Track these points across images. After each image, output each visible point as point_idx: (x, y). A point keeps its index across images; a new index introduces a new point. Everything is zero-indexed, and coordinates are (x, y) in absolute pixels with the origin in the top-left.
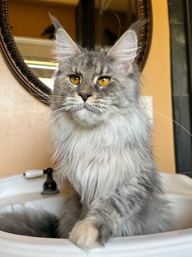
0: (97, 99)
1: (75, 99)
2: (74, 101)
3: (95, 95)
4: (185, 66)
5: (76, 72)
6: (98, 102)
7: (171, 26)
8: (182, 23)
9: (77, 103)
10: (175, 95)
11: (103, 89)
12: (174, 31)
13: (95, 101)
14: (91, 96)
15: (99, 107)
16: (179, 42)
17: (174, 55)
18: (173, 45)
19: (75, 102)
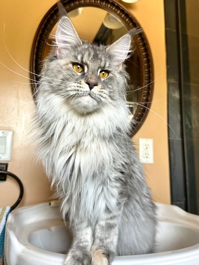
0: (101, 89)
1: (81, 86)
2: (80, 87)
3: (100, 86)
4: (179, 116)
5: (82, 61)
6: (102, 92)
7: (169, 85)
8: (177, 82)
9: (83, 90)
10: (170, 138)
11: (104, 81)
12: (171, 89)
13: (99, 90)
14: (97, 85)
15: (102, 96)
16: (175, 97)
17: (170, 107)
18: (170, 100)
19: (81, 89)
